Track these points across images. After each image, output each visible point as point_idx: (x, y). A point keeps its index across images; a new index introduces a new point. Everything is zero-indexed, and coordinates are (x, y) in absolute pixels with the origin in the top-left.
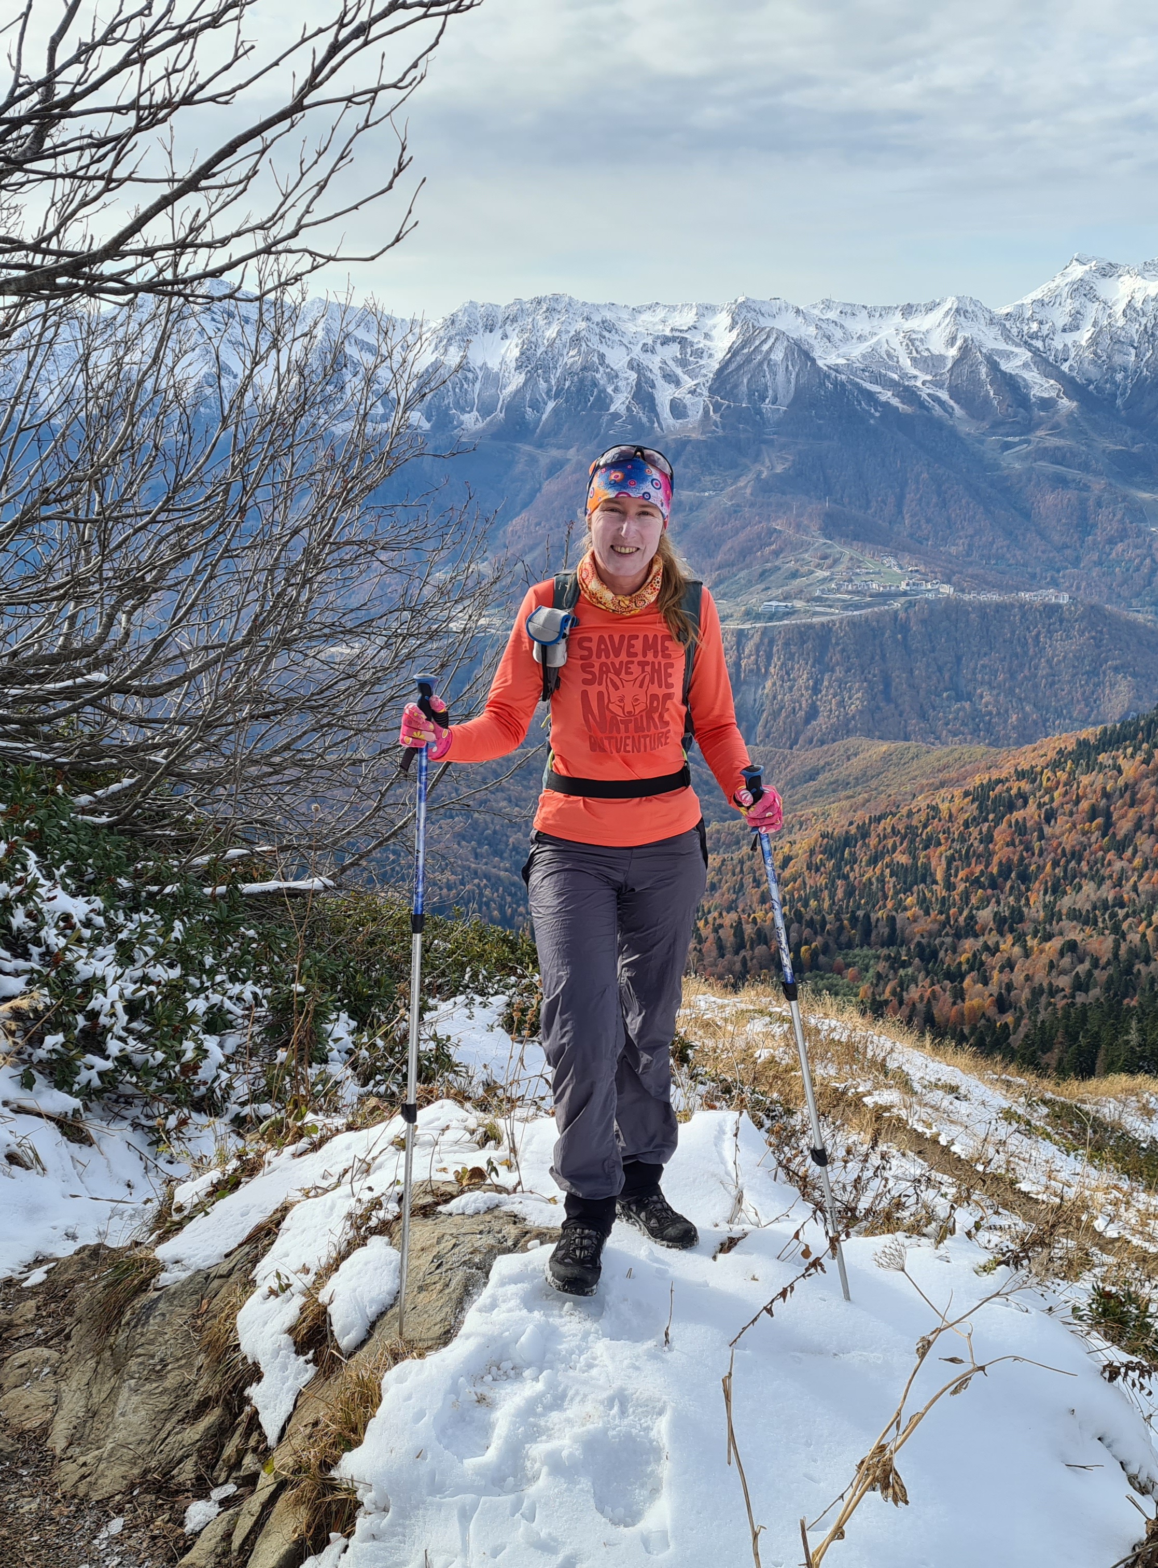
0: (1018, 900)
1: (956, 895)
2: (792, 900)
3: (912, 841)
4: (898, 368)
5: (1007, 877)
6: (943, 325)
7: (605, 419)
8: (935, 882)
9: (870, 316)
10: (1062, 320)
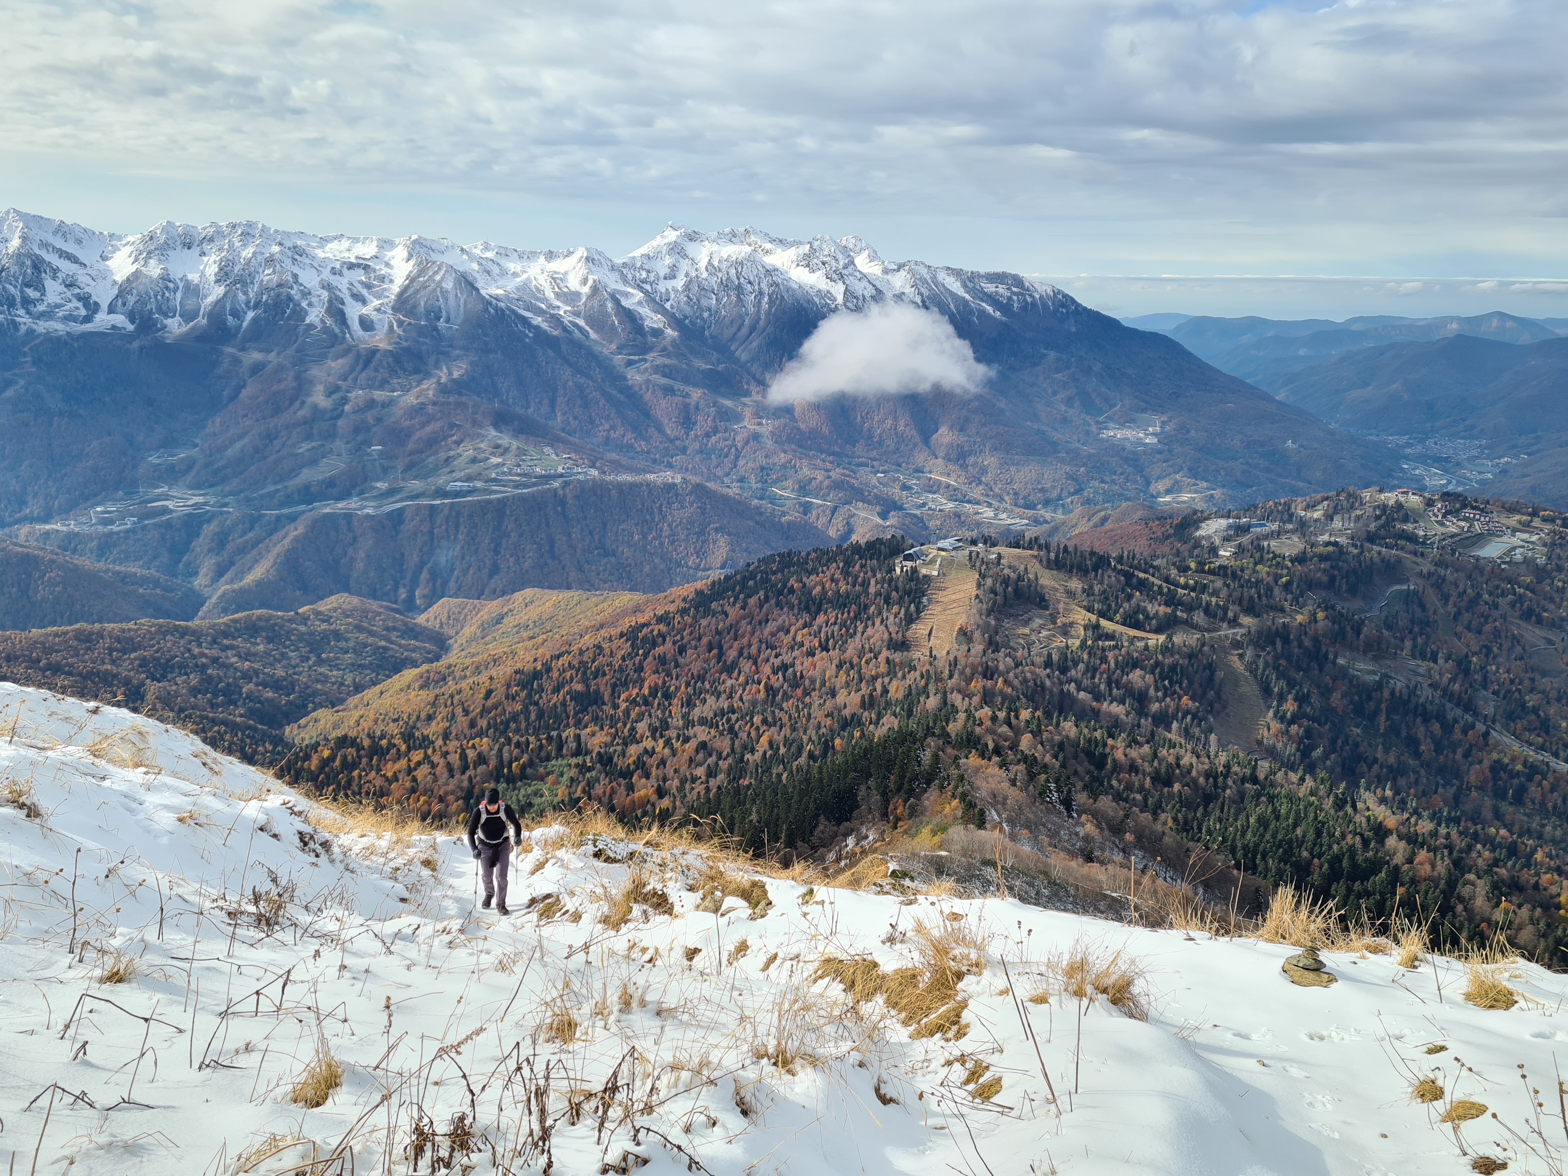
0: (663, 713)
1: (620, 712)
2: (496, 724)
3: (585, 673)
4: (545, 300)
5: (655, 696)
6: (577, 268)
7: (301, 328)
8: (604, 703)
9: (520, 257)
10: (664, 271)
